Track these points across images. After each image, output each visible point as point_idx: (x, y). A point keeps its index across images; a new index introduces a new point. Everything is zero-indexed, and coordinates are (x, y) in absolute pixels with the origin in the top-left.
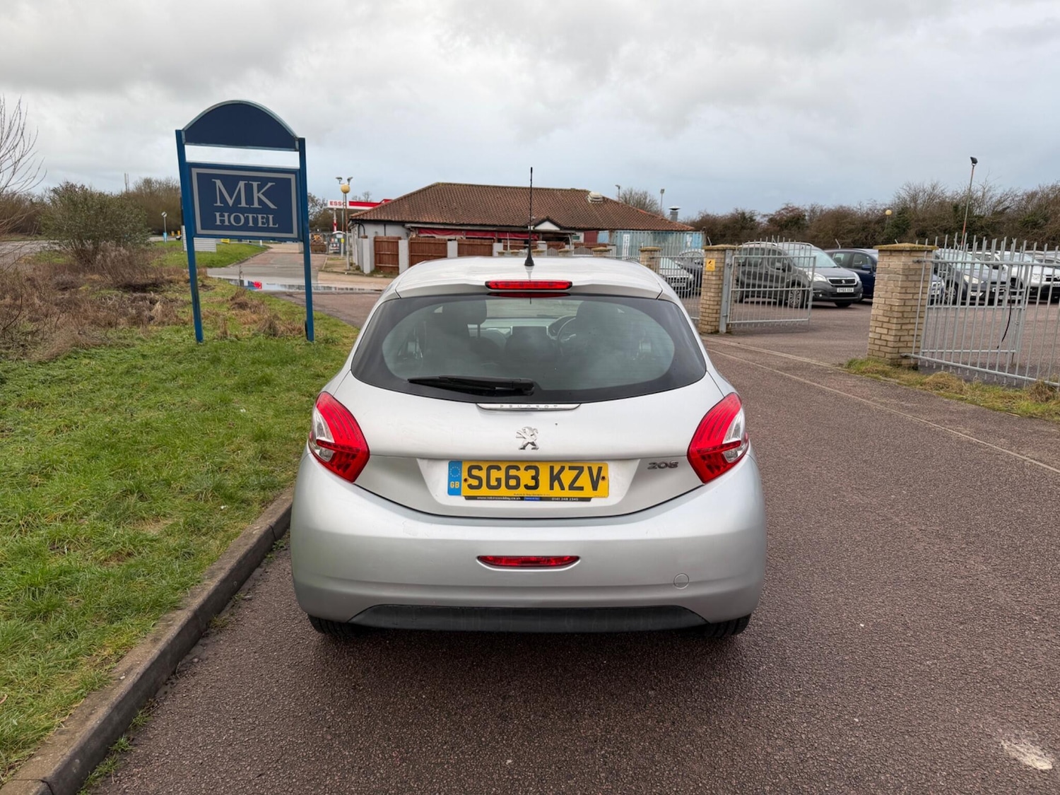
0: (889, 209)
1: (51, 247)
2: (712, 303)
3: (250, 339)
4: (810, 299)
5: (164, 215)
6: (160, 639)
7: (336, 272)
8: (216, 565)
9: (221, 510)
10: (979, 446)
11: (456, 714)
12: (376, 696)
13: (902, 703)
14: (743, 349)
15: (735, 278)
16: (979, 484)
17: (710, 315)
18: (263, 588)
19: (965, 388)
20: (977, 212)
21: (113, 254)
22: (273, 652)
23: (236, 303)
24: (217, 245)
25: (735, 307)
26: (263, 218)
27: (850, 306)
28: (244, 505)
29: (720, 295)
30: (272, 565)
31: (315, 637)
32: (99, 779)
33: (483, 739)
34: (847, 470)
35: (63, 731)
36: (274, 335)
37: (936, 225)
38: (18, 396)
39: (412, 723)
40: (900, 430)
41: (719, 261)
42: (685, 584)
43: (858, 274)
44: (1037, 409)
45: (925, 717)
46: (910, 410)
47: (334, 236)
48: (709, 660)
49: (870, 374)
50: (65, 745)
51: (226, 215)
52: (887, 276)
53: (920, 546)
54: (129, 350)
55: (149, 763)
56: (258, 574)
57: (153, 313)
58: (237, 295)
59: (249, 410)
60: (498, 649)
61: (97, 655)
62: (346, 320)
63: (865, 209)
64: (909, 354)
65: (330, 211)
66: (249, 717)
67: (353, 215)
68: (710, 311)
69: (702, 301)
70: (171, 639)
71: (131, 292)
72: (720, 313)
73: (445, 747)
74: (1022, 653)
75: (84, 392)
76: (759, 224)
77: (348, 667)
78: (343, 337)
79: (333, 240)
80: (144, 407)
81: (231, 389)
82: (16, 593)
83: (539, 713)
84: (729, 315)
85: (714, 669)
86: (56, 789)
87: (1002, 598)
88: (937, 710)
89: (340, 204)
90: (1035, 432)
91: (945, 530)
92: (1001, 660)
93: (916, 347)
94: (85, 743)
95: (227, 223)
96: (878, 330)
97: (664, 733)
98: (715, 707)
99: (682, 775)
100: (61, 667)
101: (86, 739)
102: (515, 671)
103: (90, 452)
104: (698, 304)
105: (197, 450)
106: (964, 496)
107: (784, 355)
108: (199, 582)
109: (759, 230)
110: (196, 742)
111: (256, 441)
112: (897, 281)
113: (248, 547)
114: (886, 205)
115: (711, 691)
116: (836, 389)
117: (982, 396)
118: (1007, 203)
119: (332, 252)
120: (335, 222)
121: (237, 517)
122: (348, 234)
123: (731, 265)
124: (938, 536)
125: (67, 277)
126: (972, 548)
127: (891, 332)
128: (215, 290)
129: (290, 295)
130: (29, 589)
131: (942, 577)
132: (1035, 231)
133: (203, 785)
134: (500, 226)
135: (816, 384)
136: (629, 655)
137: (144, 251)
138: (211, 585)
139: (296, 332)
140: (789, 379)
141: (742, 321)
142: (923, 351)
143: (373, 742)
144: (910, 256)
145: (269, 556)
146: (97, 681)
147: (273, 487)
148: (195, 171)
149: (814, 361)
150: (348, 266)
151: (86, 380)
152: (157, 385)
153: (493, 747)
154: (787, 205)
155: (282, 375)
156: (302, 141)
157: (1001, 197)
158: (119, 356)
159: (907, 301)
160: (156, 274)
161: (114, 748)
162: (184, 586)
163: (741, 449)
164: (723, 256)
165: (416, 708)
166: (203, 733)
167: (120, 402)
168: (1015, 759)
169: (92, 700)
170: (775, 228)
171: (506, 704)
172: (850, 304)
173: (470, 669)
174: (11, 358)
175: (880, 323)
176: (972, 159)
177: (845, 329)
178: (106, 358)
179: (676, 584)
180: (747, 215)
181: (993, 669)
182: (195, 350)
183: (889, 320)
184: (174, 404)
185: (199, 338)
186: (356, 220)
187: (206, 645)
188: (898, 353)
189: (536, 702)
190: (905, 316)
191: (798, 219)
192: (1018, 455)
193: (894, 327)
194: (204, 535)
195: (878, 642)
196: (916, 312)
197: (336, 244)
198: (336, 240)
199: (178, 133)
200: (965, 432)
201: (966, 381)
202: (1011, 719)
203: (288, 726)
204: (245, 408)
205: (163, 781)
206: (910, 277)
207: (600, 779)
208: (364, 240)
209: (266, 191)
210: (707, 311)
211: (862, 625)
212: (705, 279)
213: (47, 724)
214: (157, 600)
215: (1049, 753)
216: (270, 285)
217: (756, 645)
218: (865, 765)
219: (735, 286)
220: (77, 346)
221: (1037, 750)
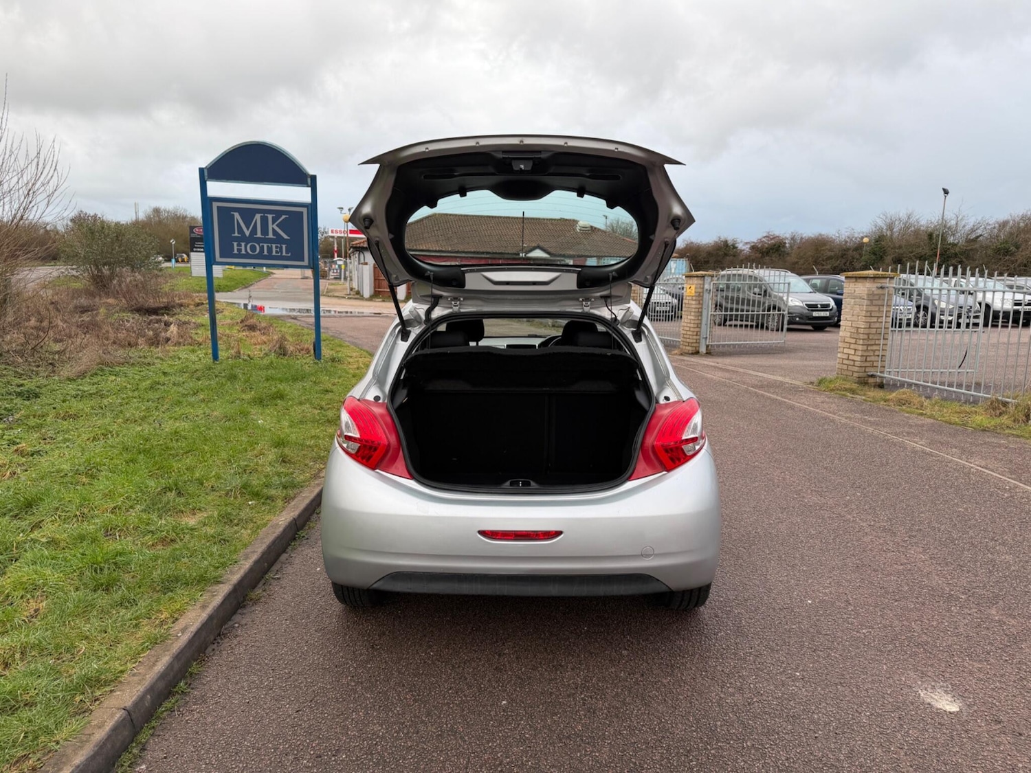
0: (866, 237)
1: (69, 273)
2: (692, 325)
3: (262, 358)
4: (785, 322)
5: (173, 242)
6: (208, 606)
7: (337, 297)
8: (249, 549)
9: (249, 505)
10: (931, 455)
11: (459, 667)
12: (391, 652)
13: (837, 662)
14: (721, 369)
15: (714, 302)
16: (927, 487)
17: (691, 337)
18: (289, 569)
19: (925, 404)
20: (951, 240)
21: (128, 280)
22: (301, 620)
23: (246, 326)
24: (224, 270)
25: (714, 330)
26: (277, 247)
27: (826, 329)
28: (268, 501)
29: (700, 318)
30: (295, 551)
31: (337, 607)
32: (165, 713)
33: (482, 686)
34: (808, 475)
35: (136, 673)
36: (284, 355)
37: (912, 253)
38: (54, 408)
39: (422, 674)
40: (860, 441)
41: (698, 286)
42: (651, 555)
43: (833, 299)
44: (990, 423)
45: (857, 672)
46: (872, 424)
47: (335, 263)
48: (675, 627)
49: (838, 392)
50: (139, 684)
51: (243, 244)
52: (853, 300)
53: (867, 539)
54: (150, 368)
55: (205, 702)
56: (285, 559)
57: (168, 334)
58: (247, 318)
59: (266, 421)
60: (494, 618)
61: (155, 618)
62: (349, 341)
63: (843, 237)
64: (875, 373)
65: (331, 239)
66: (285, 668)
67: (354, 243)
68: (691, 333)
69: (683, 324)
70: (217, 606)
71: (147, 316)
72: (700, 335)
73: (450, 691)
74: (946, 624)
75: (113, 405)
76: (741, 251)
77: (366, 631)
78: (348, 356)
79: (333, 266)
80: (170, 418)
81: (248, 403)
82: (80, 570)
83: (529, 667)
84: (708, 336)
85: (678, 634)
86: (134, 716)
87: (936, 581)
88: (868, 667)
89: (340, 232)
90: (985, 443)
91: (892, 525)
92: (927, 629)
93: (881, 367)
94: (154, 684)
95: (243, 252)
96: (846, 351)
97: (634, 682)
98: (678, 664)
99: (649, 713)
100: (126, 627)
101: (154, 680)
102: (509, 634)
103: (127, 456)
104: (679, 327)
105: (224, 455)
106: (913, 497)
107: (760, 374)
108: (236, 562)
109: (741, 257)
110: (243, 687)
111: (276, 447)
112: (863, 305)
113: (275, 535)
114: (863, 233)
115: (676, 651)
116: (805, 404)
117: (940, 411)
118: (979, 232)
119: (333, 277)
120: (336, 249)
121: (264, 511)
122: (348, 261)
123: (710, 290)
124: (884, 530)
125: (83, 301)
126: (914, 540)
127: (858, 353)
128: (223, 313)
129: (295, 318)
130: (92, 566)
131: (884, 564)
132: (1007, 258)
133: (251, 718)
134: (494, 253)
135: (787, 401)
136: (606, 624)
137: (156, 276)
138: (247, 565)
139: (304, 352)
140: (763, 396)
141: (721, 343)
142: (888, 370)
143: (390, 687)
144: (874, 282)
145: (293, 544)
146: (159, 636)
147: (293, 486)
148: (215, 205)
149: (787, 380)
150: (348, 291)
151: (114, 394)
152: (181, 399)
153: (490, 692)
154: (768, 233)
155: (294, 390)
156: (314, 178)
157: (974, 226)
158: (142, 373)
159: (872, 324)
160: (168, 298)
161: (175, 690)
162: (224, 565)
163: (698, 445)
164: (701, 282)
165: (425, 662)
166: (248, 681)
167: (148, 414)
168: (929, 704)
169: (156, 651)
170: (757, 255)
171: (501, 659)
172: (825, 328)
173: (470, 633)
174: (41, 375)
175: (848, 344)
176: (944, 190)
177: (819, 351)
178: (130, 375)
179: (643, 555)
180: (730, 243)
181: (919, 636)
182: (212, 368)
183: (856, 341)
184: (197, 416)
185: (215, 356)
186: (356, 247)
187: (244, 614)
188: (865, 372)
189: (527, 658)
190: (871, 338)
191: (779, 246)
192: (966, 463)
193: (860, 347)
194: (237, 525)
195: (822, 615)
196: (881, 334)
197: (337, 270)
198: (337, 266)
199: (201, 170)
200: (920, 443)
201: (927, 398)
202: (929, 674)
203: (318, 676)
204: (263, 419)
205: (218, 715)
206: (874, 301)
207: (580, 715)
208: (364, 266)
209: (280, 223)
210: (688, 333)
211: (810, 602)
212: (686, 304)
213: (121, 668)
214: (202, 575)
215: (958, 699)
216: (273, 308)
217: (716, 616)
218: (802, 707)
219: (713, 310)
220: (103, 364)
221: (949, 697)
